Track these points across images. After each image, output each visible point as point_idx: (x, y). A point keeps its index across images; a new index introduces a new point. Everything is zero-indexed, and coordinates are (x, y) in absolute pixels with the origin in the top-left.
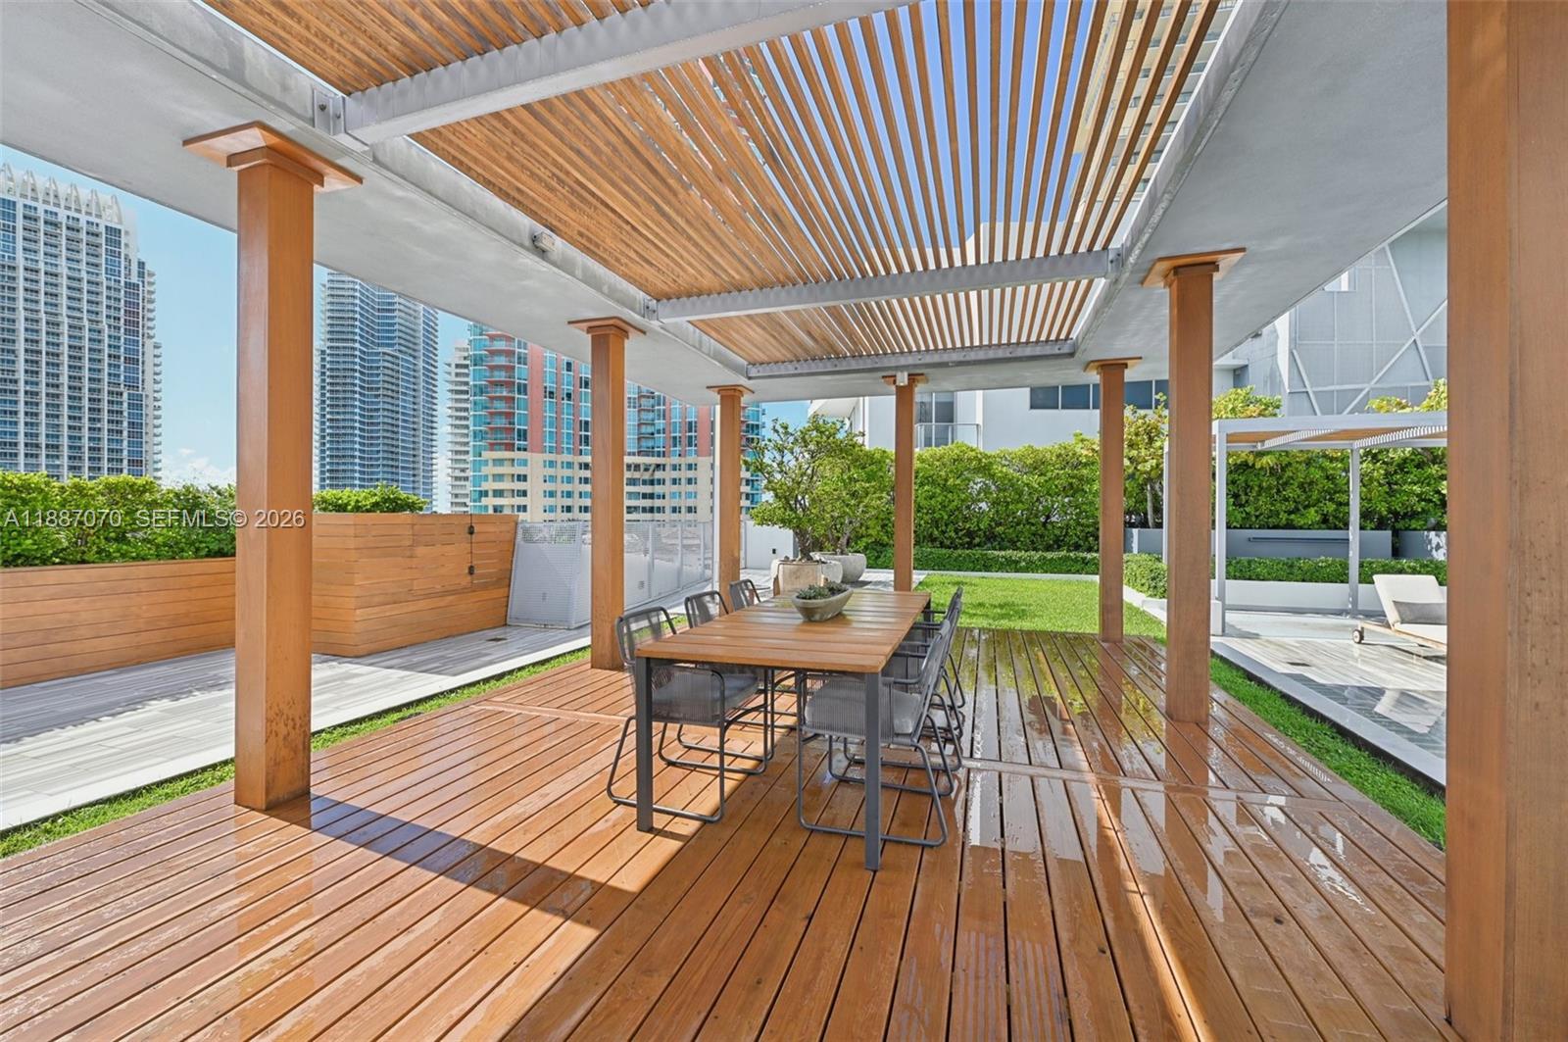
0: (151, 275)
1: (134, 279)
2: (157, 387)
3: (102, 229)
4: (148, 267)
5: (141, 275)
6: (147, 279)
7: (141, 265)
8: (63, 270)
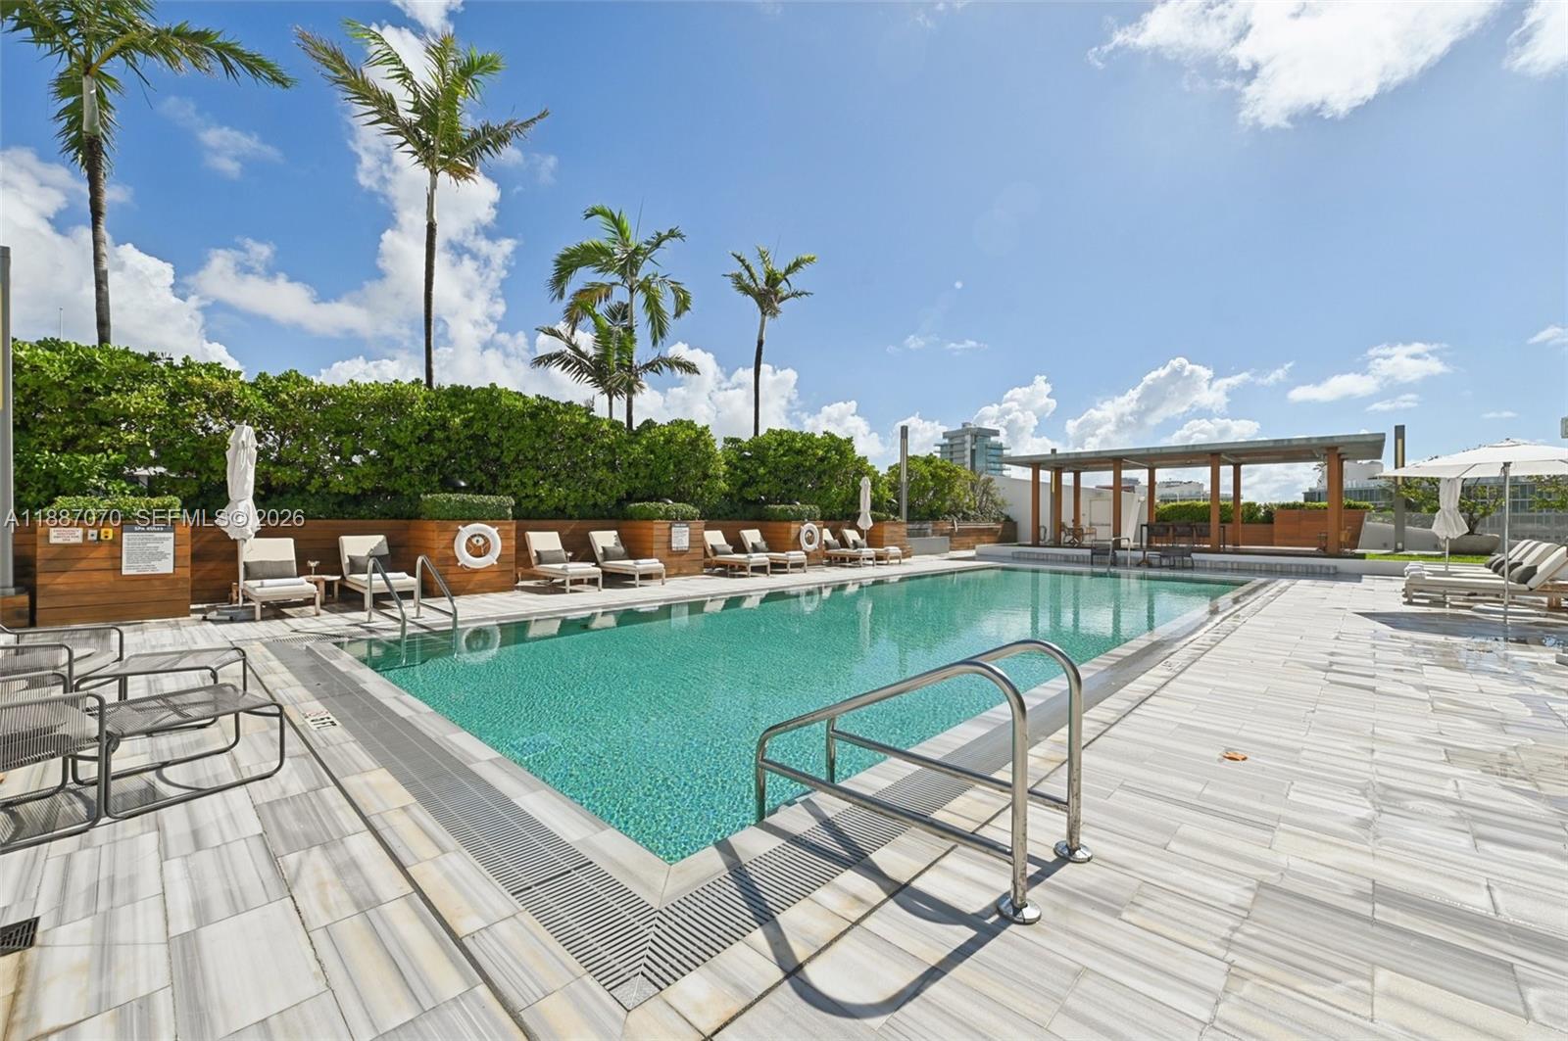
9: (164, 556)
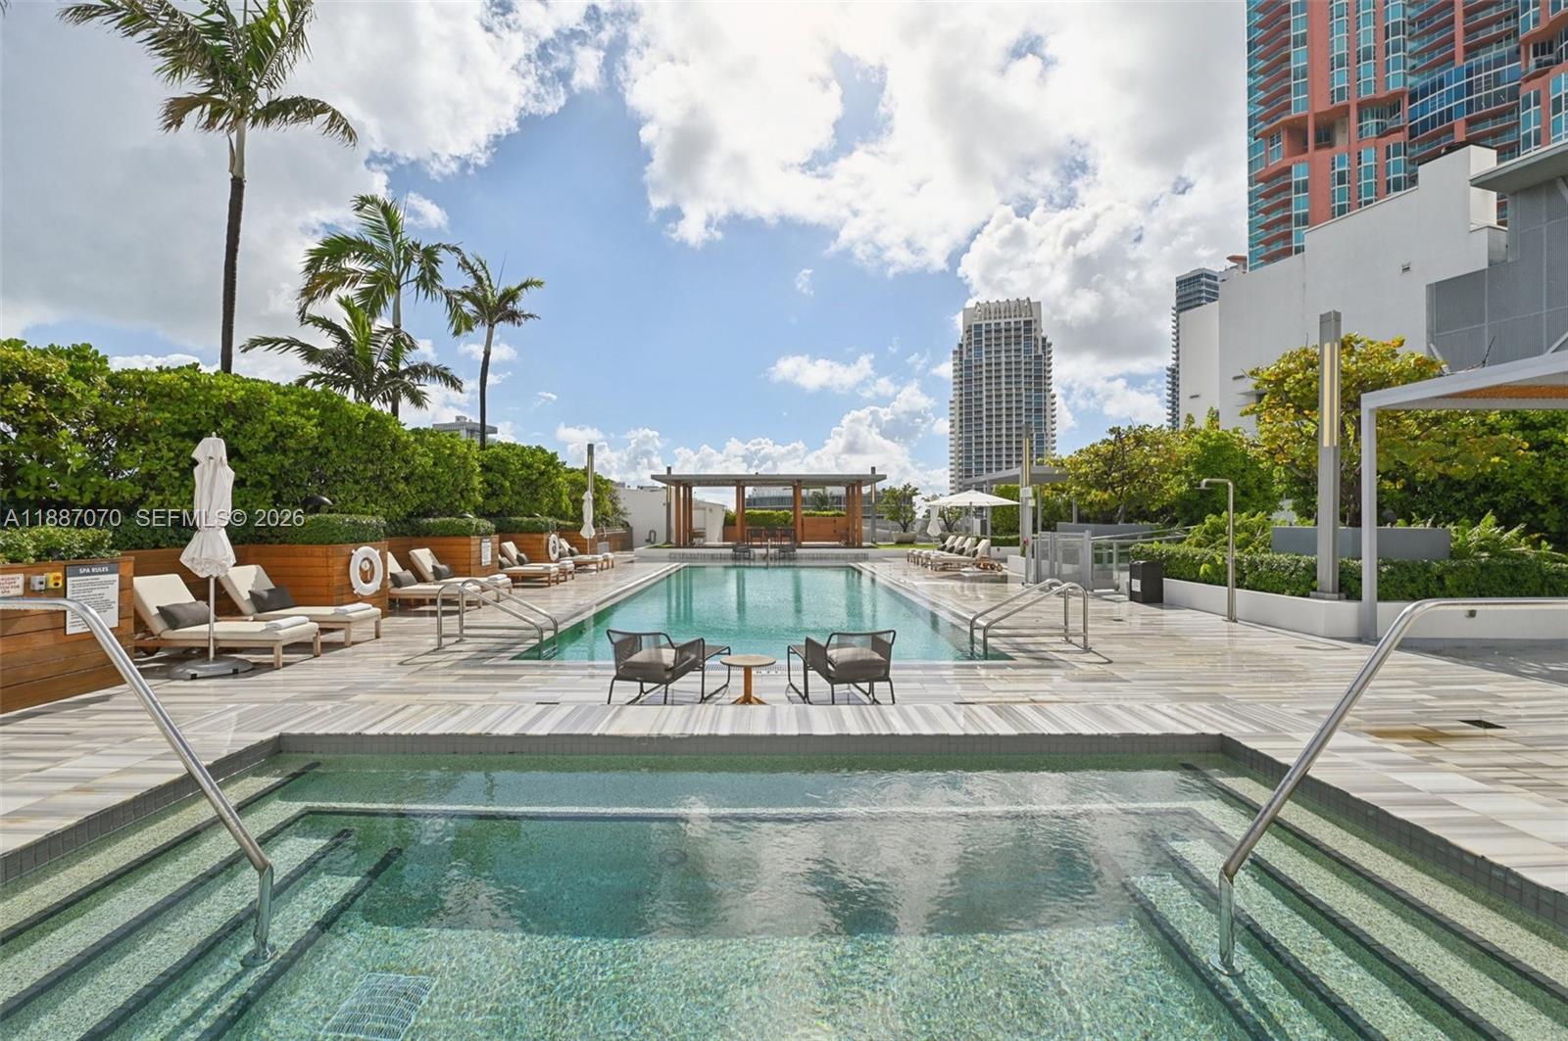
0: (1050, 345)
1: (1040, 352)
2: (1053, 426)
3: (1022, 324)
4: (1048, 341)
5: (1044, 347)
6: (1047, 349)
7: (1044, 340)
8: (1003, 360)
9: (108, 605)
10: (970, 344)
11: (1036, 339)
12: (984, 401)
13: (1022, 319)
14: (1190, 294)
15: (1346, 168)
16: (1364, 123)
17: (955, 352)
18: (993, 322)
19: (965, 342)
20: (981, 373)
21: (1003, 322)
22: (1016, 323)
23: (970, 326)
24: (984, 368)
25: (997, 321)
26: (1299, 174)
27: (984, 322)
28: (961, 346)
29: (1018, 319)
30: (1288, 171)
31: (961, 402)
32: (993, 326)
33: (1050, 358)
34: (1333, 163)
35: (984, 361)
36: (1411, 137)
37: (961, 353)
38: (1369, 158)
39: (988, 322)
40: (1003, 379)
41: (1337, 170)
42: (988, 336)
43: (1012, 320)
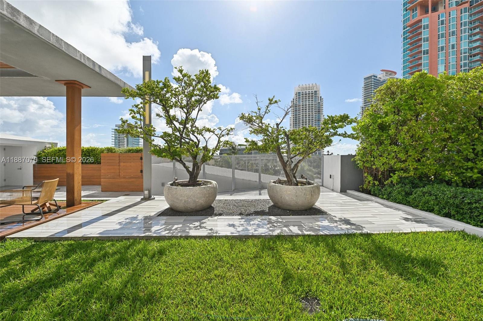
0: (323, 99)
1: (319, 101)
3: (314, 92)
4: (322, 97)
5: (321, 100)
6: (322, 100)
7: (321, 97)
8: (307, 104)
10: (297, 99)
11: (318, 97)
12: (301, 117)
13: (314, 90)
14: (368, 82)
15: (444, 19)
16: (451, 2)
17: (292, 101)
18: (304, 91)
19: (295, 98)
20: (300, 108)
21: (307, 91)
22: (312, 91)
23: (297, 93)
24: (301, 106)
25: (306, 91)
26: (425, 22)
27: (301, 91)
28: (294, 99)
29: (312, 90)
30: (420, 21)
31: (294, 118)
32: (304, 93)
33: (323, 103)
34: (439, 17)
35: (301, 104)
36: (470, 6)
37: (294, 101)
38: (454, 15)
39: (302, 91)
40: (307, 110)
41: (440, 19)
42: (303, 96)
43: (310, 91)
